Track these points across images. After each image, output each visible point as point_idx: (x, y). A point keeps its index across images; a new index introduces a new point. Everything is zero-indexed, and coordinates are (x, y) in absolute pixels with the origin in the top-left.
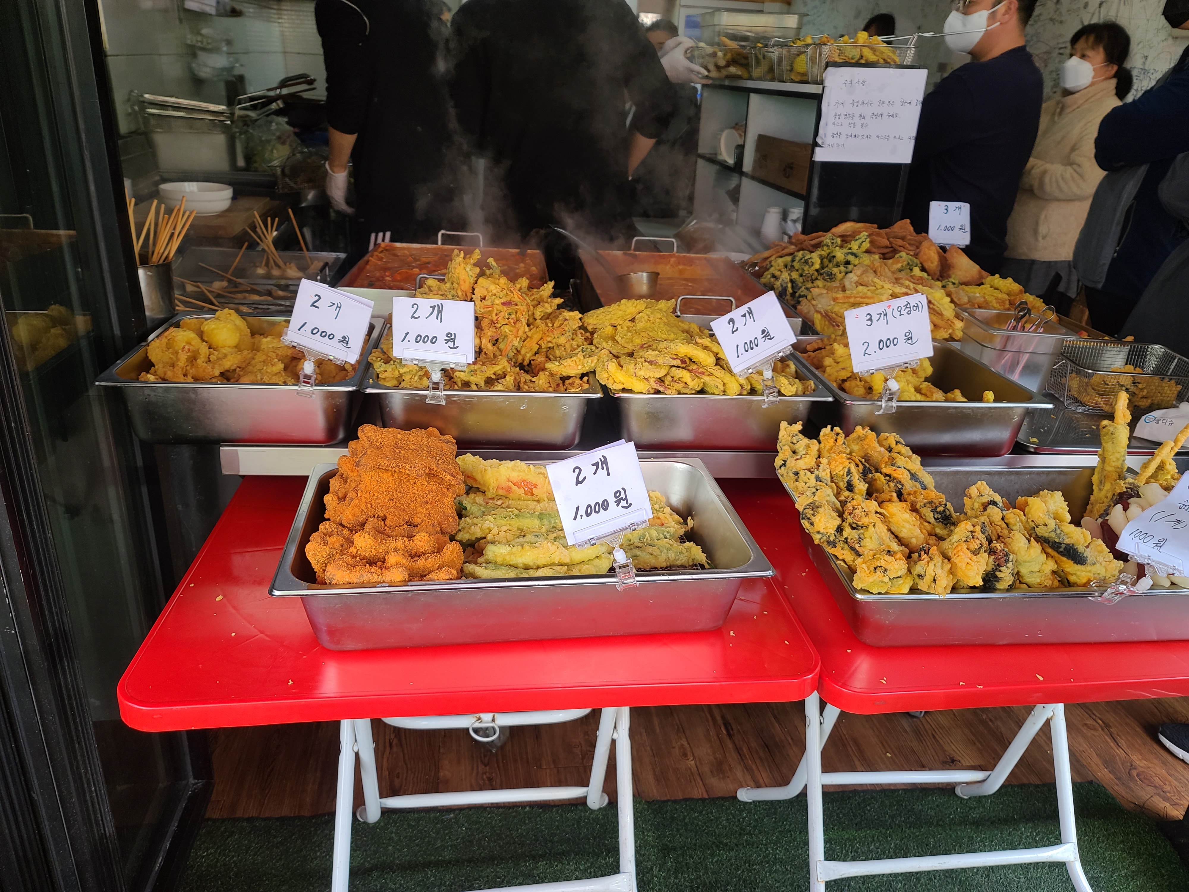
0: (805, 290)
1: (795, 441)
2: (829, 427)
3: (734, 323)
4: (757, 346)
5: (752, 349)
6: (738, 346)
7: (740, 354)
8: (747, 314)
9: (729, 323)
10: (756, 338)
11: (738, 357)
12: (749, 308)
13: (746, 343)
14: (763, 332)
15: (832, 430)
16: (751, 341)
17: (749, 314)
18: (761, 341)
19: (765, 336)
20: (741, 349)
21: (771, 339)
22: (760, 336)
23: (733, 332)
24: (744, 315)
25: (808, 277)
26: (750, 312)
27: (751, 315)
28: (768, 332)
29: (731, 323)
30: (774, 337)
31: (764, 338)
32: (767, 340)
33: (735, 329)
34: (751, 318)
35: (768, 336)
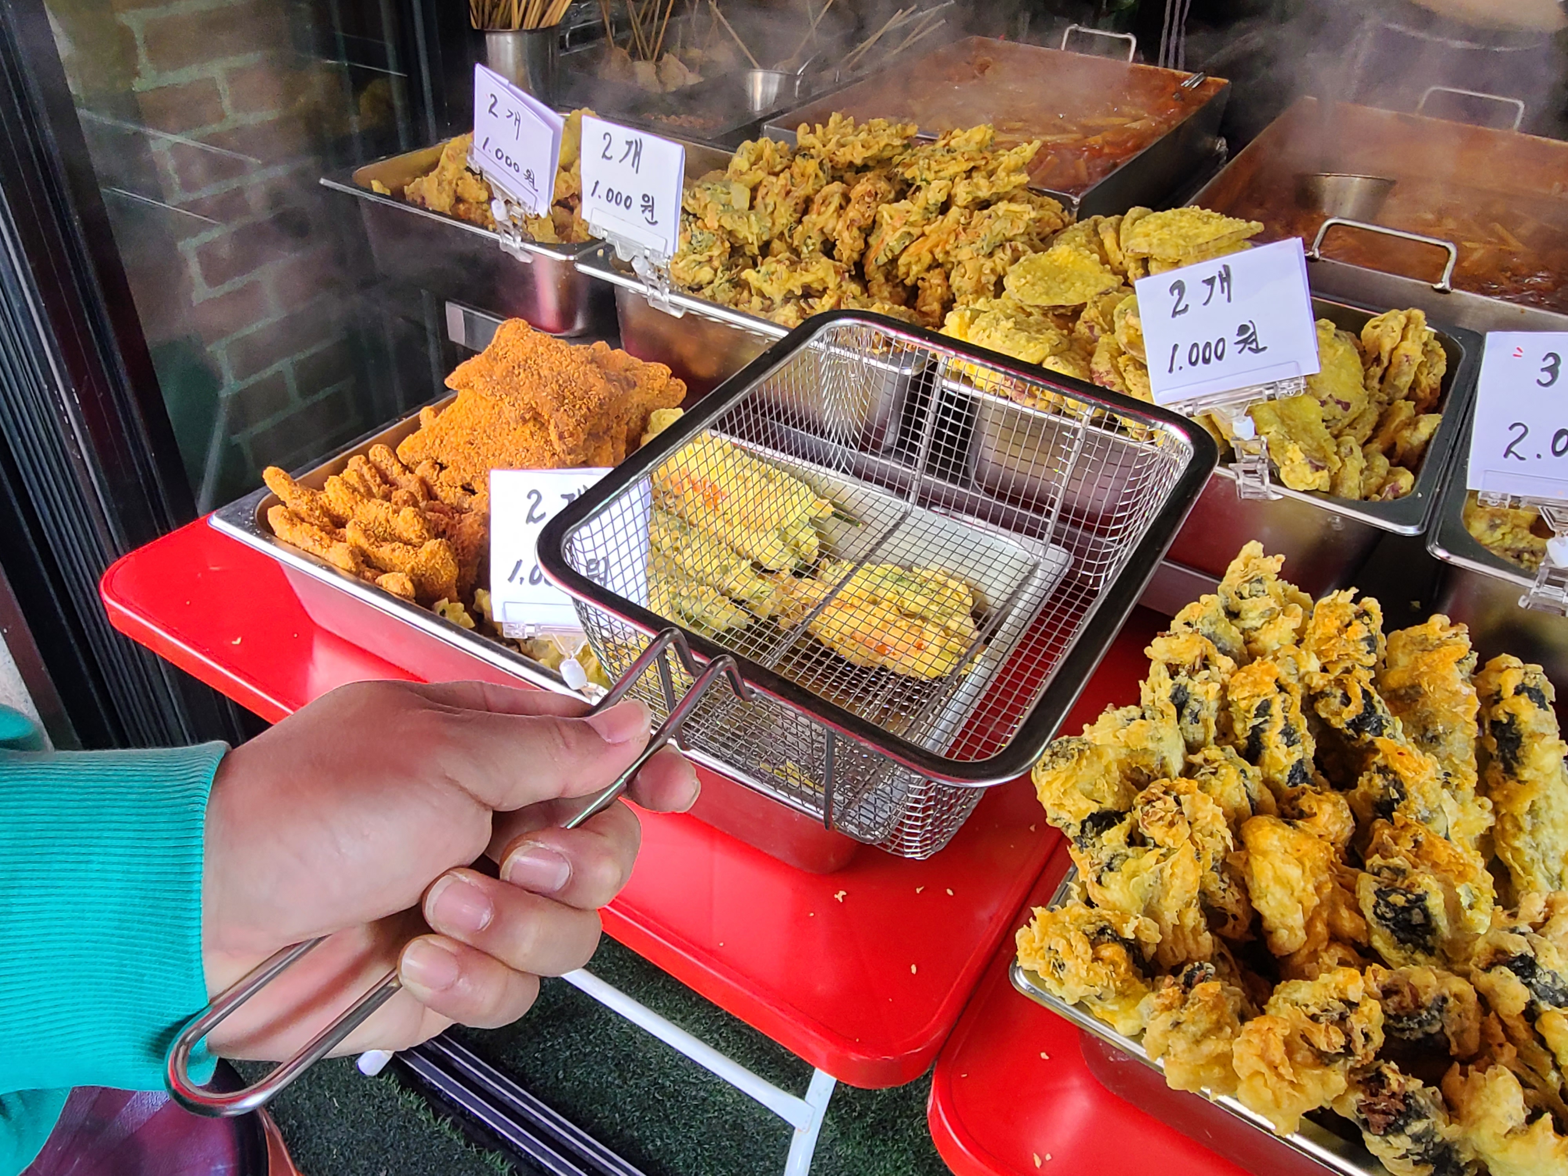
1: (1246, 594)
2: (1354, 590)
3: (1181, 294)
4: (1220, 358)
5: (1206, 361)
6: (1175, 347)
7: (1176, 367)
8: (1217, 281)
9: (1171, 291)
10: (1222, 340)
11: (1171, 370)
12: (1226, 267)
13: (1195, 345)
14: (1242, 329)
15: (1356, 600)
16: (1208, 344)
17: (1222, 280)
18: (1231, 349)
19: (1245, 341)
20: (1182, 357)
21: (1257, 350)
22: (1232, 337)
23: (1175, 313)
24: (1210, 282)
26: (1226, 277)
27: (1225, 284)
28: (1254, 333)
29: (1176, 292)
30: (1264, 349)
31: (1241, 346)
32: (1246, 350)
33: (1181, 307)
34: (1223, 291)
35: (1251, 343)
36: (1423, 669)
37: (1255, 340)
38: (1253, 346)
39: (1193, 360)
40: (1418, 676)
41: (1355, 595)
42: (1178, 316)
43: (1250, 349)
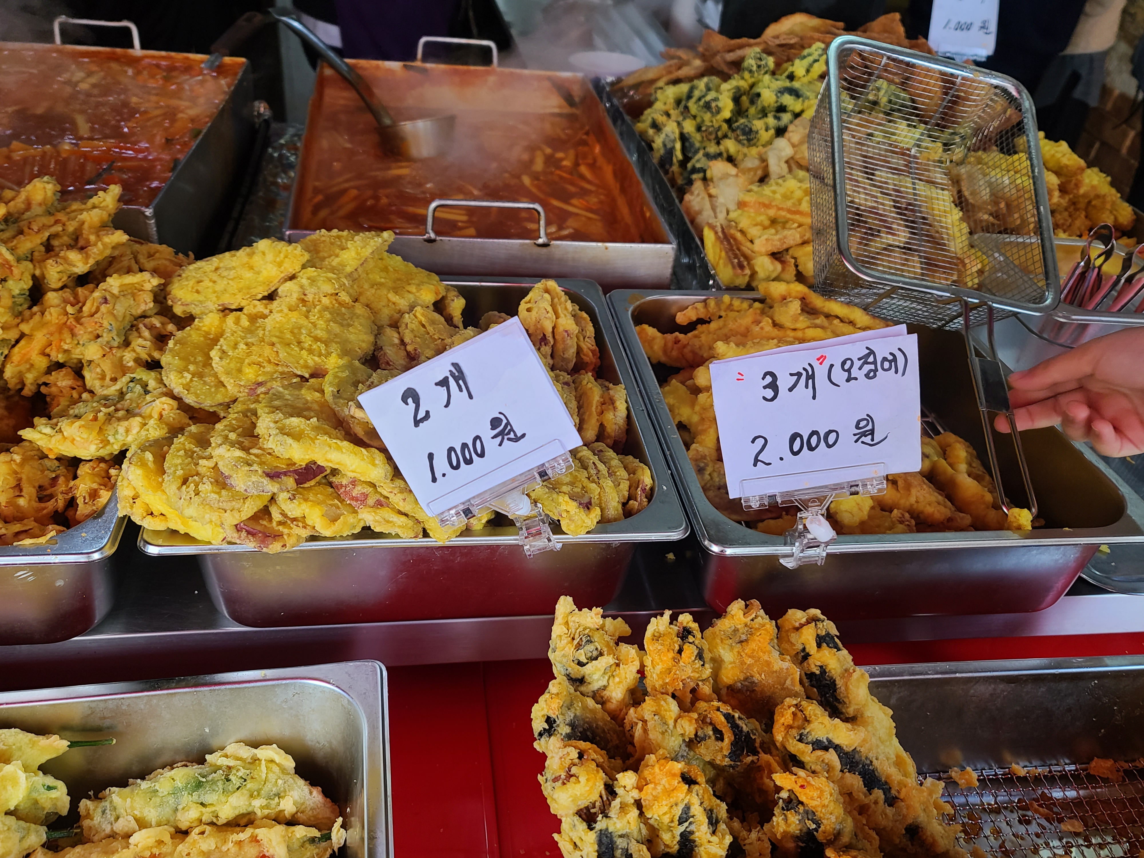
0: (704, 159)
1: (583, 660)
2: (668, 613)
3: (416, 402)
4: (482, 455)
5: (469, 462)
6: (431, 456)
7: (438, 475)
8: (452, 382)
9: (404, 400)
10: (477, 438)
11: (434, 480)
12: (456, 365)
13: (451, 449)
14: (495, 423)
15: (674, 618)
16: (464, 446)
17: (456, 379)
18: (491, 445)
19: (501, 433)
20: (441, 464)
21: (517, 439)
22: (487, 433)
23: (417, 423)
24: (444, 383)
25: (711, 133)
26: (459, 374)
27: (461, 382)
28: (508, 423)
29: (410, 400)
30: (523, 436)
31: (499, 439)
32: (505, 441)
33: (421, 414)
34: (461, 390)
35: (509, 433)
36: (749, 661)
37: (512, 430)
38: (512, 435)
39: (455, 464)
40: (747, 669)
41: (671, 616)
42: (421, 424)
43: (509, 439)
